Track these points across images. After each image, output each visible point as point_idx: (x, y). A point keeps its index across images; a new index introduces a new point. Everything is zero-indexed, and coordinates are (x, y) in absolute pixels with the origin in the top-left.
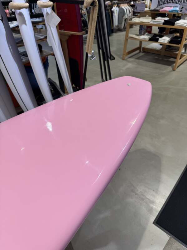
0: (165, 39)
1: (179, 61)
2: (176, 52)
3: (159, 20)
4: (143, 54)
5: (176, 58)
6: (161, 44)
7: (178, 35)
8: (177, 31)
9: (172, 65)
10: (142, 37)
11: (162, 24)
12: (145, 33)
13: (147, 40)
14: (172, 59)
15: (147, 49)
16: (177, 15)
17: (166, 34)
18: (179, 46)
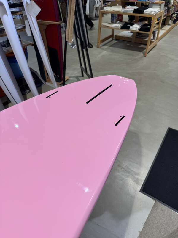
0: (136, 27)
1: (149, 47)
2: (145, 39)
3: (129, 8)
4: (116, 41)
5: (146, 45)
6: (132, 31)
7: (147, 22)
8: (145, 19)
9: (143, 52)
10: (115, 25)
11: (132, 13)
12: (116, 22)
13: (119, 28)
14: (142, 46)
15: (119, 36)
16: (145, 4)
17: (136, 22)
18: (149, 33)
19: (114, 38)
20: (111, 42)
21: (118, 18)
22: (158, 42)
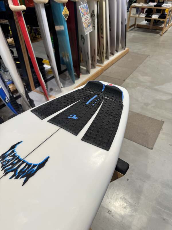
1: (164, 30)
3: (151, 4)
4: (138, 29)
11: (153, 6)
15: (140, 25)
18: (164, 19)
19: (136, 26)
20: (134, 29)
21: (142, 11)
22: (169, 28)
